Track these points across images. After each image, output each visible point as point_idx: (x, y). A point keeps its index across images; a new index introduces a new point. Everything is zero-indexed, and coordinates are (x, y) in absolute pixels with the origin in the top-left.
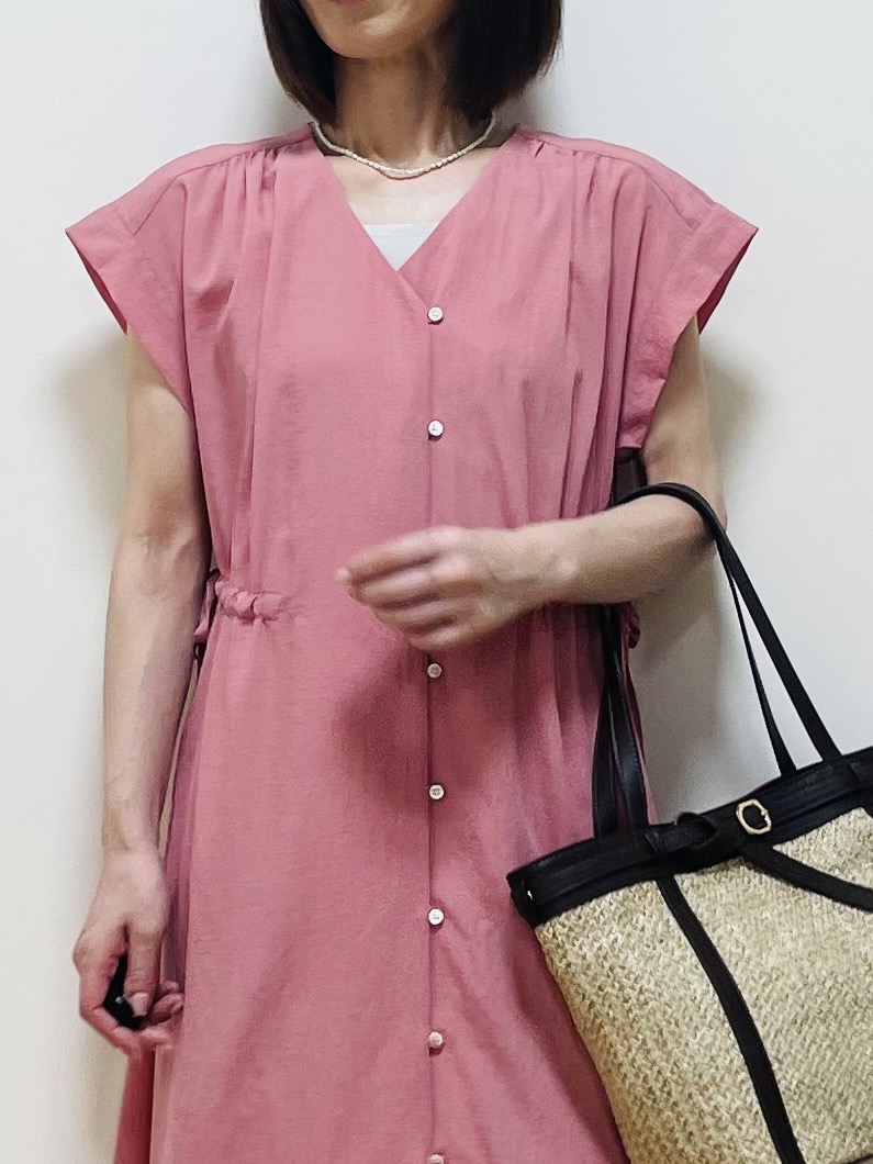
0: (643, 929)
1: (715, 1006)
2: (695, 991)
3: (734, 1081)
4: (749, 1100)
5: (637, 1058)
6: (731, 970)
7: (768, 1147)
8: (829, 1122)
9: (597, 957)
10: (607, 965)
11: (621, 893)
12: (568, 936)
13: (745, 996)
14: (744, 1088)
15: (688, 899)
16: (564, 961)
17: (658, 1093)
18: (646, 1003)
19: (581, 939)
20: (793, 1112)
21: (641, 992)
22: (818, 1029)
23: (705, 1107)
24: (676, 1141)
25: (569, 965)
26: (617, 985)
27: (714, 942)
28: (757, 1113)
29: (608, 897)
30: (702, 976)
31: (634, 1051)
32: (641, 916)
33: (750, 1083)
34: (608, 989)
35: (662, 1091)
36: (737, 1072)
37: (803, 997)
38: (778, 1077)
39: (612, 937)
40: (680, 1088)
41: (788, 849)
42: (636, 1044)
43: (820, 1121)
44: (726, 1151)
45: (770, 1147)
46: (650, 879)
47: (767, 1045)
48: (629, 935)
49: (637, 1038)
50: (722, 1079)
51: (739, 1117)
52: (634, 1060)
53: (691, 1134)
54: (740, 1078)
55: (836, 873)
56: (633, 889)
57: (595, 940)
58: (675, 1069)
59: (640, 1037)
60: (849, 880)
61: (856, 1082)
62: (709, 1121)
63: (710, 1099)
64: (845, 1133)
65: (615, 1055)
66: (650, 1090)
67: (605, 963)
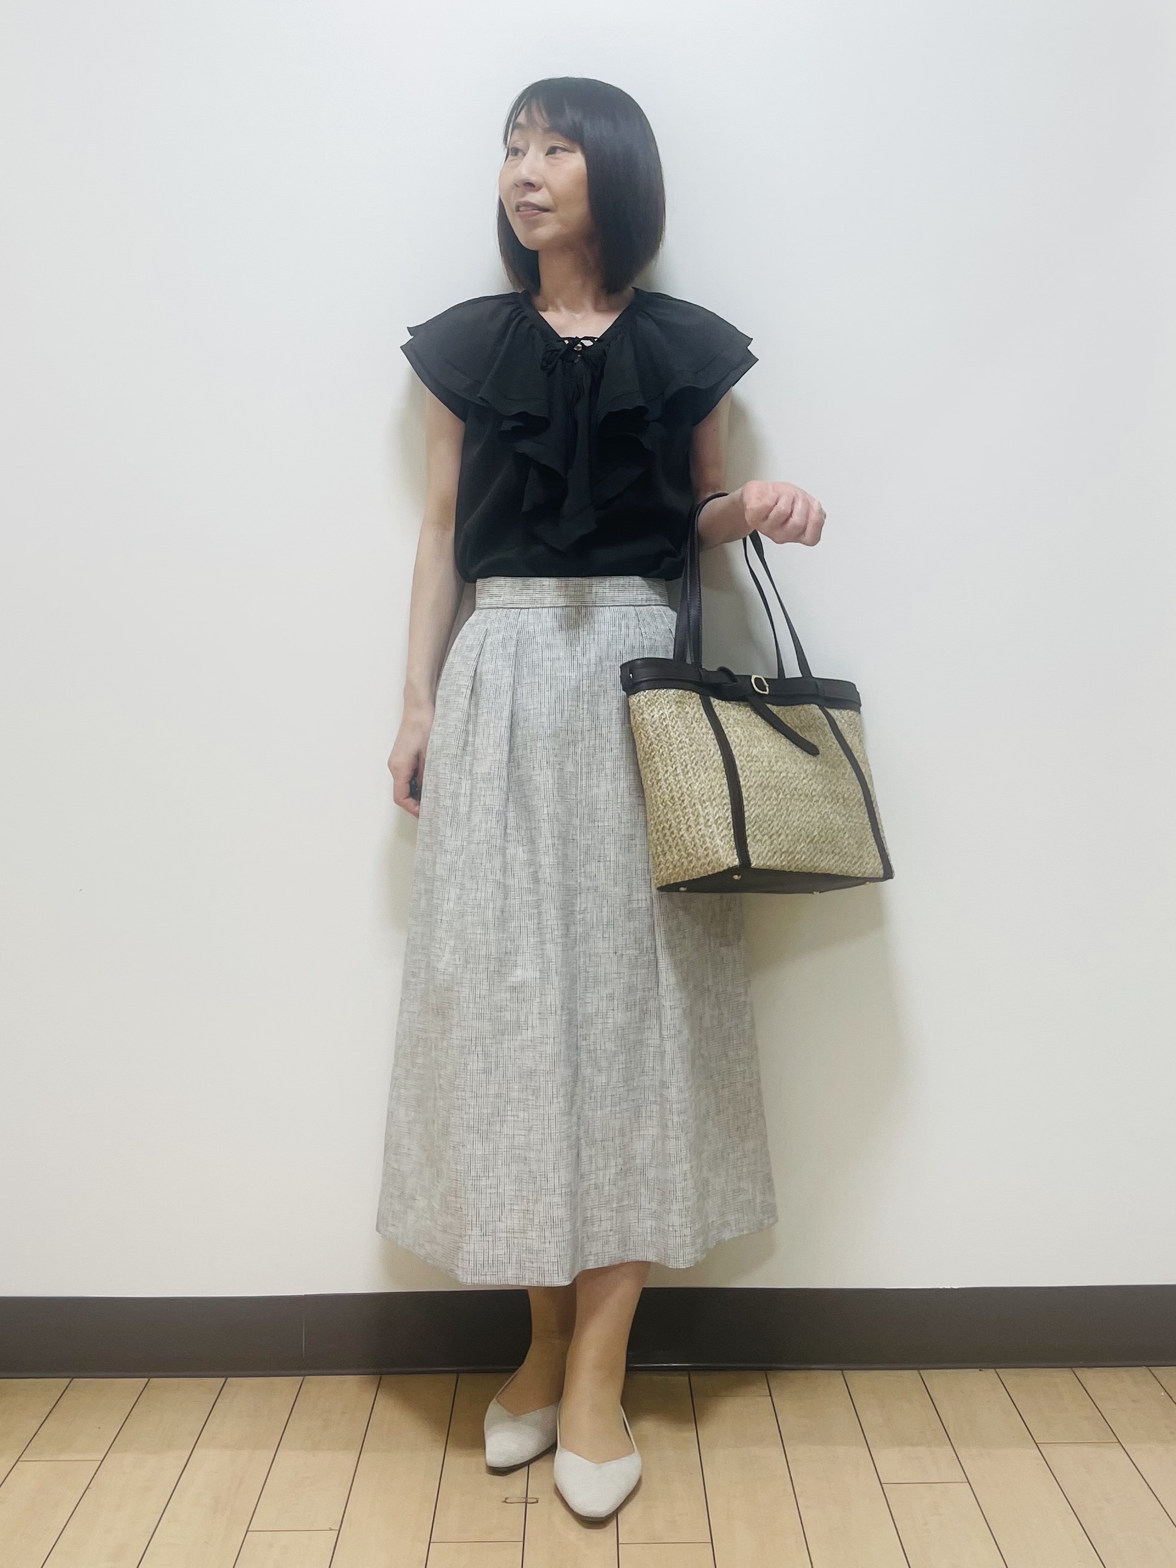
0: (688, 713)
1: (720, 762)
2: (710, 751)
3: (721, 802)
4: (727, 815)
5: (669, 778)
6: (732, 748)
7: (732, 843)
8: (768, 842)
9: (660, 718)
10: (665, 724)
11: (680, 691)
12: (646, 703)
13: (737, 762)
14: (726, 808)
15: (716, 709)
16: (641, 717)
17: (676, 800)
18: (682, 748)
19: (653, 707)
20: (749, 830)
21: (680, 742)
22: (773, 794)
23: (701, 813)
24: (680, 829)
25: (643, 719)
26: (668, 736)
27: (726, 732)
28: (729, 823)
29: (673, 691)
30: (715, 745)
31: (669, 773)
32: (688, 707)
33: (730, 806)
34: (663, 737)
35: (679, 799)
36: (723, 798)
37: (768, 776)
38: (746, 809)
39: (670, 711)
40: (690, 799)
41: (774, 709)
42: (670, 769)
43: (763, 841)
44: (707, 839)
45: (733, 843)
46: (697, 693)
47: (744, 790)
48: (680, 713)
49: (672, 767)
50: (714, 799)
51: (719, 822)
52: (667, 779)
53: (690, 826)
54: (724, 802)
55: (797, 731)
56: (687, 692)
57: (660, 709)
58: (690, 788)
59: (674, 766)
60: (803, 736)
61: (787, 828)
62: (702, 820)
63: (706, 808)
64: (775, 853)
65: (658, 774)
66: (672, 798)
67: (664, 722)
